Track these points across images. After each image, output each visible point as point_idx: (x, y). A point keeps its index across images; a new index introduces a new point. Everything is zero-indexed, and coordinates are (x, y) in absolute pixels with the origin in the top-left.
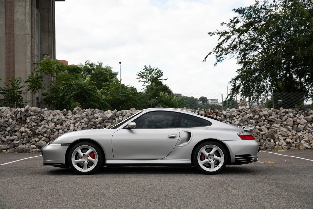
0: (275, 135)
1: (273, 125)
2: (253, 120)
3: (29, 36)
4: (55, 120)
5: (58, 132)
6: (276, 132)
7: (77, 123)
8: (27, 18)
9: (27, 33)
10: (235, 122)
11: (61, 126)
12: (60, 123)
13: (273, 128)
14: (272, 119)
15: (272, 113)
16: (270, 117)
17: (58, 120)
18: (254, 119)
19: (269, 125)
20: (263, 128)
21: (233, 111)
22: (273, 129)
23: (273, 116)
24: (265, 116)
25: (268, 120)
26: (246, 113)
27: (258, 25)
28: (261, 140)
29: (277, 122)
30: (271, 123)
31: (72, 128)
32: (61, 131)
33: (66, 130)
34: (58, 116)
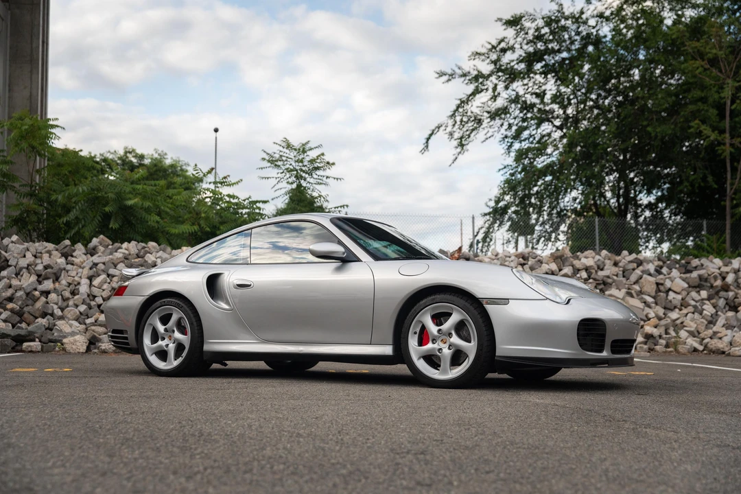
1: (607, 293)
4: (40, 267)
5: (45, 299)
7: (99, 276)
11: (54, 282)
12: (53, 276)
14: (605, 279)
15: (603, 262)
16: (601, 273)
17: (46, 267)
21: (506, 256)
23: (607, 269)
24: (587, 269)
25: (595, 279)
26: (541, 262)
29: (616, 285)
30: (602, 286)
31: (84, 288)
32: (53, 296)
33: (67, 294)
34: (48, 258)
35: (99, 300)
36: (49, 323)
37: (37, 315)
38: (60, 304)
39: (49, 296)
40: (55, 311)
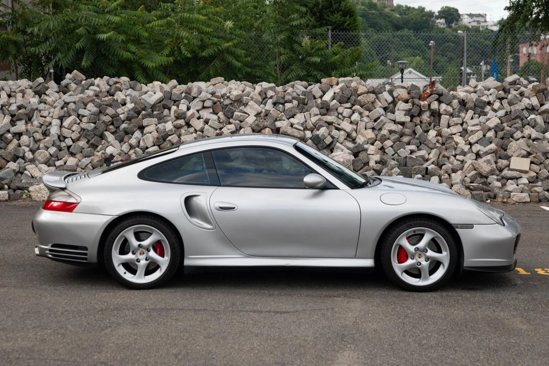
2: (538, 116)
4: (13, 108)
5: (17, 142)
7: (70, 116)
10: (489, 119)
11: (26, 123)
12: (25, 117)
17: (19, 108)
18: (541, 113)
21: (486, 88)
26: (522, 94)
31: (54, 130)
32: (25, 138)
33: (38, 136)
34: (21, 99)
35: (69, 142)
36: (20, 167)
37: (9, 159)
38: (31, 146)
39: (21, 138)
40: (26, 154)
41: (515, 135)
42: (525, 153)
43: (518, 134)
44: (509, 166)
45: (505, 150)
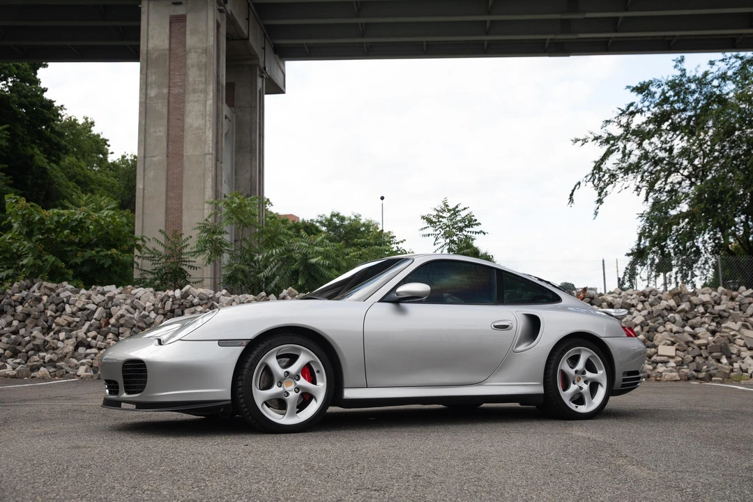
0: (731, 348)
1: (723, 325)
2: (676, 314)
3: (211, 156)
6: (732, 340)
8: (208, 123)
9: (207, 152)
10: (635, 317)
13: (724, 332)
14: (721, 312)
15: (720, 298)
16: (717, 308)
18: (679, 312)
19: (714, 324)
20: (700, 331)
21: (628, 295)
22: (725, 334)
23: (724, 304)
24: (704, 304)
25: (711, 313)
26: (660, 299)
27: (679, 117)
28: (697, 358)
29: (733, 318)
30: (719, 319)
41: (659, 329)
42: (669, 342)
43: (661, 329)
44: (657, 352)
45: (652, 341)
